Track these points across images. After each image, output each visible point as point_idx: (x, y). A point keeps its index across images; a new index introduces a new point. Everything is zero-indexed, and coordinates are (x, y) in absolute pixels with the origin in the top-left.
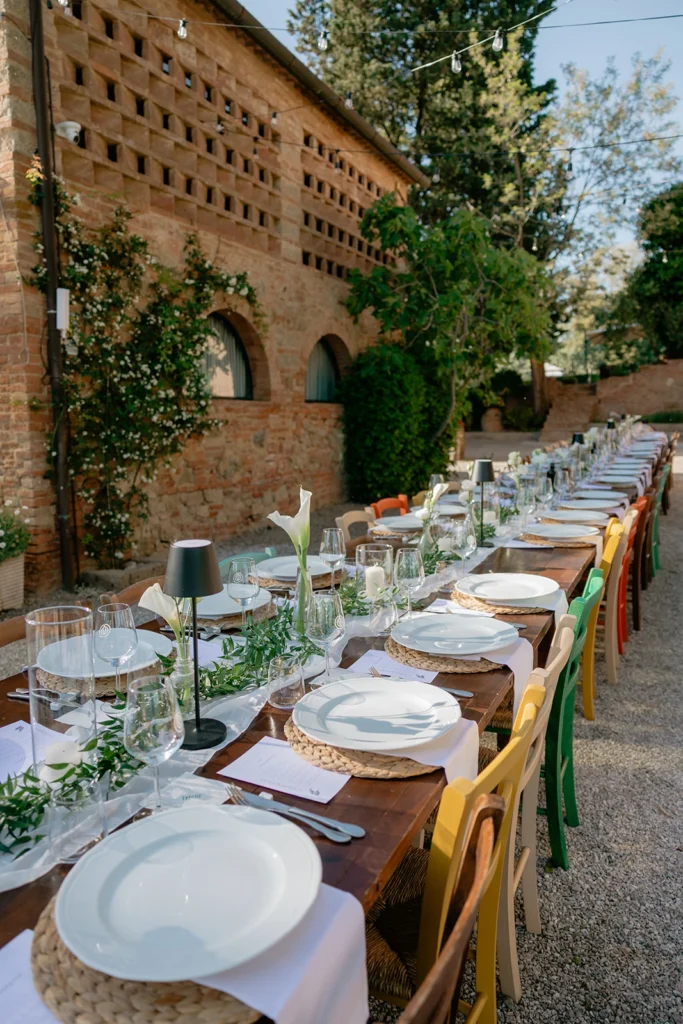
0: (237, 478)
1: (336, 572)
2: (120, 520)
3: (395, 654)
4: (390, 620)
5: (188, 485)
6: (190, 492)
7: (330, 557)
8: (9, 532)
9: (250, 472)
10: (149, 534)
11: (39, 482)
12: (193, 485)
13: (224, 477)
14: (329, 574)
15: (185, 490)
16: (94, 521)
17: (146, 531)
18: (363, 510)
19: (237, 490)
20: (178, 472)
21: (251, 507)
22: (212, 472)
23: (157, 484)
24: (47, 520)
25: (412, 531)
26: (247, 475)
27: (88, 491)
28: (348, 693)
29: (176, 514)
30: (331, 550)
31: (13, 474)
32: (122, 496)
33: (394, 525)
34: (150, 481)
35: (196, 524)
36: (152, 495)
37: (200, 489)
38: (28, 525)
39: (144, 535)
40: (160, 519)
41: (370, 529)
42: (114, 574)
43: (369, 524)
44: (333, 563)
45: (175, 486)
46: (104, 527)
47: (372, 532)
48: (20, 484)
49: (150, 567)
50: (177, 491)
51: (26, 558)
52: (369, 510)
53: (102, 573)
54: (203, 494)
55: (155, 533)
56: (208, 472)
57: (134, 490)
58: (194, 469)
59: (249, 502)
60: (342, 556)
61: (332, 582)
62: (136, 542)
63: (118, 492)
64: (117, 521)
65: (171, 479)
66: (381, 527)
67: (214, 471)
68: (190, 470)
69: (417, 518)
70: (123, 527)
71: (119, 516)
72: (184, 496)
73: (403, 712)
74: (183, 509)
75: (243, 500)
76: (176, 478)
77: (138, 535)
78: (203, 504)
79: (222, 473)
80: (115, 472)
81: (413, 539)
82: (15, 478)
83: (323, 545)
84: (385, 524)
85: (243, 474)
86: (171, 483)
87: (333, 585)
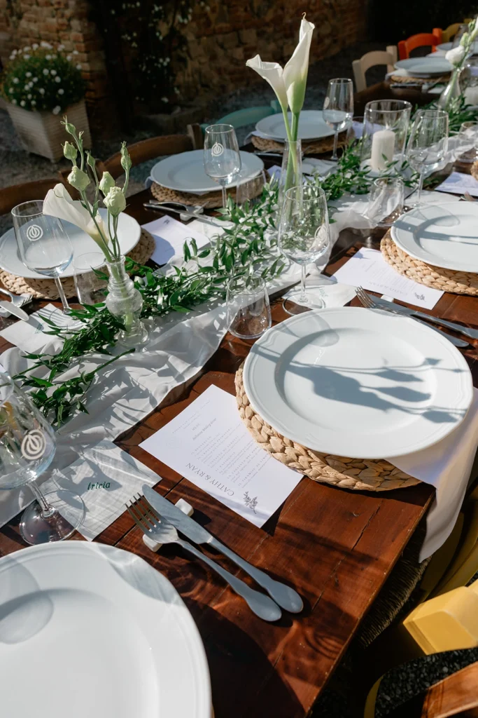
0: (270, 16)
1: (340, 134)
2: (162, 64)
3: (392, 258)
4: (393, 205)
5: (223, 25)
6: (227, 33)
7: (335, 115)
8: (65, 78)
9: (282, 8)
10: (191, 79)
11: (86, 24)
12: (228, 25)
13: (258, 15)
14: (333, 136)
15: (221, 32)
16: (140, 66)
17: (188, 76)
18: (384, 50)
19: (270, 30)
20: (213, 10)
21: (282, 48)
22: (246, 10)
23: (194, 25)
24: (99, 66)
25: (434, 76)
26: (280, 12)
27: (130, 35)
28: (319, 329)
29: (213, 57)
30: (336, 106)
31: (63, 16)
32: (161, 38)
33: (415, 69)
34: (186, 21)
35: (232, 67)
36: (191, 38)
37: (236, 30)
38: (81, 71)
39: (186, 79)
40: (200, 63)
41: (389, 74)
42: (163, 118)
43: (389, 67)
44: (337, 124)
45: (212, 27)
46: (149, 72)
47: (390, 78)
48: (69, 27)
49: (191, 111)
50: (214, 33)
51: (86, 103)
52: (391, 50)
53: (152, 117)
54: (239, 36)
55: (196, 77)
56: (242, 9)
57: (173, 31)
58: (229, 7)
59: (280, 43)
60: (348, 115)
61: (334, 147)
62: (179, 87)
63: (158, 34)
64: (159, 66)
65: (208, 19)
66: (401, 72)
67: (249, 9)
68: (225, 8)
69: (448, 61)
70: (166, 72)
71: (161, 60)
72: (220, 38)
73: (378, 364)
74: (220, 52)
75: (275, 41)
76: (213, 17)
77: (180, 78)
78: (238, 46)
79: (256, 10)
80: (153, 12)
81: (434, 87)
82: (64, 21)
83: (327, 101)
84: (406, 68)
85: (276, 11)
86: (208, 23)
87: (334, 150)
